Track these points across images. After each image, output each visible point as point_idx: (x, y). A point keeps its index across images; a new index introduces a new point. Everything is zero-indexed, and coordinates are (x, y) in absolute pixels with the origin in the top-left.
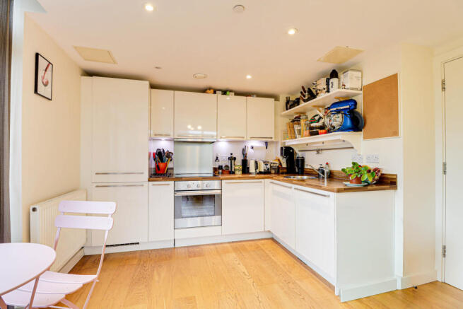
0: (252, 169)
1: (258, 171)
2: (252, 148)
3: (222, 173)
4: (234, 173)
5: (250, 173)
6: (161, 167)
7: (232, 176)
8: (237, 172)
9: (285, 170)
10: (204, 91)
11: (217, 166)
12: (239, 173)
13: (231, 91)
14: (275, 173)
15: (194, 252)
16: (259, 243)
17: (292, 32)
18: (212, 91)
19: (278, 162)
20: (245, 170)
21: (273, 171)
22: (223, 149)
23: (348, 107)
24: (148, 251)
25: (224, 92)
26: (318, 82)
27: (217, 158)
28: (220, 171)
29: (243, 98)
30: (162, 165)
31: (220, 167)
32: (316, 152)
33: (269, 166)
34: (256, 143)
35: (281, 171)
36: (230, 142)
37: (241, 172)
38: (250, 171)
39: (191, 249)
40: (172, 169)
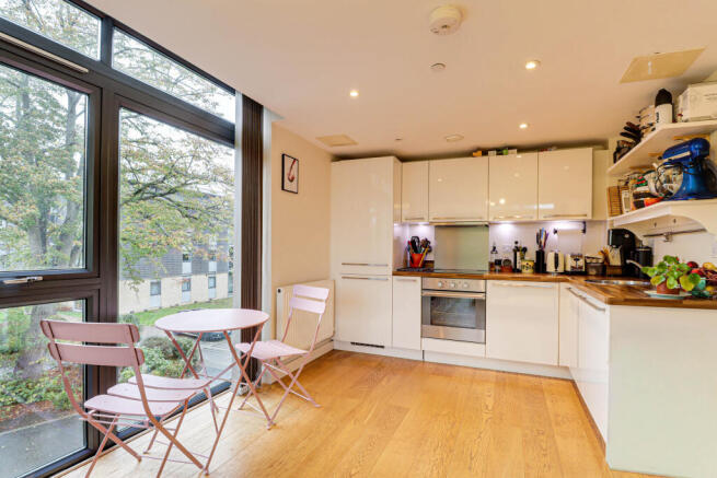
0: (550, 267)
1: (561, 269)
2: (556, 232)
3: (500, 271)
4: (519, 271)
5: (548, 273)
6: (415, 260)
7: (516, 275)
8: (524, 271)
9: (619, 271)
10: (469, 154)
11: (493, 261)
12: (528, 272)
13: (511, 148)
14: (596, 275)
15: (443, 370)
16: (544, 382)
17: (531, 66)
18: (480, 152)
19: (601, 256)
20: (540, 267)
21: (593, 272)
22: (506, 234)
23: (688, 153)
24: (391, 358)
25: (500, 151)
26: (644, 114)
27: (494, 248)
28: (498, 268)
29: (533, 155)
30: (416, 257)
31: (498, 262)
32: (663, 238)
33: (581, 263)
34: (562, 225)
35: (609, 271)
36: (517, 224)
37: (530, 271)
38: (548, 270)
39: (440, 367)
40: (432, 262)
